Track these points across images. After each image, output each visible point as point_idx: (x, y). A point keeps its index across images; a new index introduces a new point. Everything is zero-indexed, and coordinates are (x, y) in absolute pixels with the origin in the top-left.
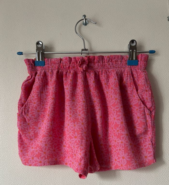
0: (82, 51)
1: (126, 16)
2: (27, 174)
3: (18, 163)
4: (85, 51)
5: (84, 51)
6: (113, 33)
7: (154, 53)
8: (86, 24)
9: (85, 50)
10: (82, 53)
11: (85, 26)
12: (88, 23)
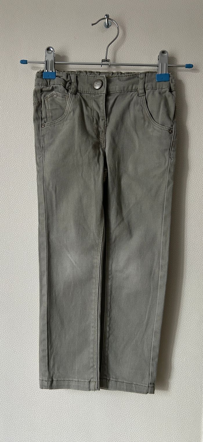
0: (102, 61)
1: (159, 19)
2: (30, 213)
3: (18, 200)
4: (105, 62)
5: (103, 62)
6: (142, 40)
7: (192, 67)
8: (108, 26)
9: (106, 60)
10: (102, 65)
11: (106, 29)
12: (110, 25)
